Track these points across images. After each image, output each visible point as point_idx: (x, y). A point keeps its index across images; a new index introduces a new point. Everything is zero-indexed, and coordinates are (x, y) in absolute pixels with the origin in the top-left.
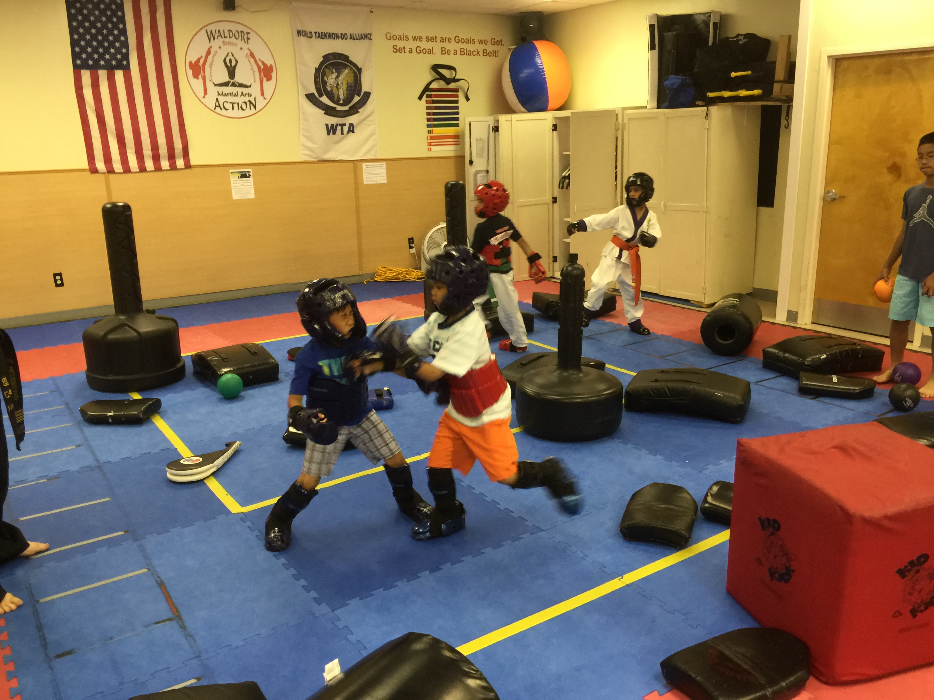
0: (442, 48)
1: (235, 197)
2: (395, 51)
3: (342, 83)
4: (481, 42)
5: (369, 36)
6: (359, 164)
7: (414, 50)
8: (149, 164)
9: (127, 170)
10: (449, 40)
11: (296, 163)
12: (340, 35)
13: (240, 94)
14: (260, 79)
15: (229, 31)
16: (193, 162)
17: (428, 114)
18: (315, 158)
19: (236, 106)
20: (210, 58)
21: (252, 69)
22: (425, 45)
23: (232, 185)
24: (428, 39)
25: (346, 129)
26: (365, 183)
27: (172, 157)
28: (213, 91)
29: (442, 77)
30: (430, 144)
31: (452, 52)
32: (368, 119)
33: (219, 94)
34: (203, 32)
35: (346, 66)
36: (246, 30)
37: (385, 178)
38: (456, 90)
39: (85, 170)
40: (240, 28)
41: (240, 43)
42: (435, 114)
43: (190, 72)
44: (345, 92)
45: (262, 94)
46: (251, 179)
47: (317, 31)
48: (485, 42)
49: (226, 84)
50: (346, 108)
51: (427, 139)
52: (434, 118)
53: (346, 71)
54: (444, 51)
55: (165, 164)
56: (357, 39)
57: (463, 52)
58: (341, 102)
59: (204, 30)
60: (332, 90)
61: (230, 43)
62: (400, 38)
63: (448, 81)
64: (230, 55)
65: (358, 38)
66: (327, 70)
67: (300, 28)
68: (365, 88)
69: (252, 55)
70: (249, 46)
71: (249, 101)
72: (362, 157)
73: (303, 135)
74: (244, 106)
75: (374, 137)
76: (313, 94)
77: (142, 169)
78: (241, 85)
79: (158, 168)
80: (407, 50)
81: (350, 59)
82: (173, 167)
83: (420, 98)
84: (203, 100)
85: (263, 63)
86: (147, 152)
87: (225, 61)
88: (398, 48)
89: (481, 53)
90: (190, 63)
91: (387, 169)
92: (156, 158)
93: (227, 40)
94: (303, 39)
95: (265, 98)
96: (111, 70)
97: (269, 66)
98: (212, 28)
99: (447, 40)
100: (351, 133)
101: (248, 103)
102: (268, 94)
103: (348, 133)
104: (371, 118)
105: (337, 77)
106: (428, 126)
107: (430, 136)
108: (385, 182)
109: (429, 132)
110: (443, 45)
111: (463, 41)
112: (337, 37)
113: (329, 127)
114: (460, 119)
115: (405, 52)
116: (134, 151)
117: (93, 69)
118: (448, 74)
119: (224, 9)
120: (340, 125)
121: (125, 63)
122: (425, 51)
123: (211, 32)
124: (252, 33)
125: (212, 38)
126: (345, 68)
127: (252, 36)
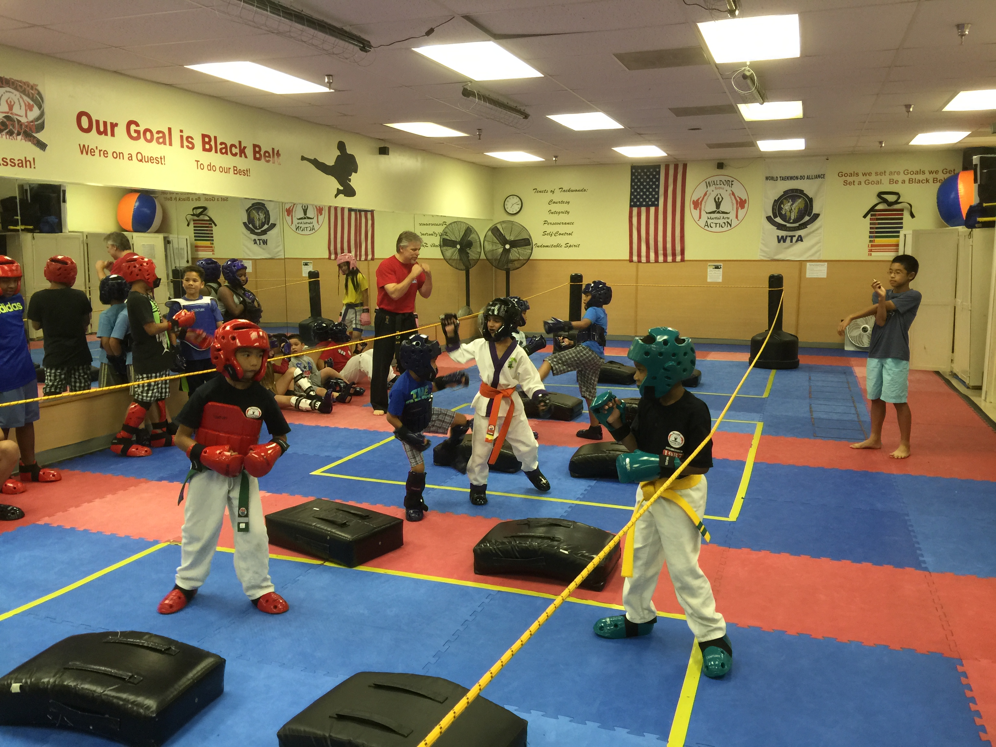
0: (890, 180)
1: (709, 280)
2: (845, 184)
3: (795, 209)
4: (931, 172)
5: (822, 176)
6: (804, 263)
7: (863, 183)
8: (661, 259)
9: (648, 261)
10: (898, 173)
11: (754, 261)
12: (799, 177)
13: (721, 218)
14: (737, 208)
15: (720, 181)
16: (686, 258)
17: (871, 228)
18: (768, 258)
19: (718, 225)
20: (706, 198)
21: (732, 203)
22: (873, 178)
23: (708, 273)
24: (877, 174)
25: (795, 239)
26: (807, 276)
27: (674, 255)
28: (704, 216)
29: (885, 201)
30: (871, 251)
31: (900, 181)
32: (816, 232)
33: (708, 218)
34: (704, 182)
35: (800, 197)
36: (731, 179)
37: (826, 274)
38: (902, 210)
39: (627, 260)
40: (727, 178)
41: (726, 187)
42: (877, 228)
43: (692, 206)
44: (796, 215)
45: (737, 217)
46: (721, 270)
47: (782, 176)
48: (937, 172)
49: (713, 212)
50: (796, 225)
51: (868, 247)
52: (876, 231)
53: (800, 200)
55: (670, 259)
56: (812, 179)
57: (911, 181)
58: (791, 221)
60: (785, 213)
61: (720, 188)
62: (851, 175)
63: (890, 204)
64: (719, 195)
65: (813, 178)
66: (784, 201)
67: (768, 175)
68: (815, 211)
69: (733, 194)
70: (732, 189)
71: (727, 222)
73: (762, 243)
74: (723, 225)
75: (819, 245)
76: (770, 216)
77: (657, 261)
78: (723, 213)
79: (665, 261)
80: (856, 183)
81: (804, 192)
82: (674, 260)
83: (865, 217)
84: (698, 222)
85: (740, 198)
86: (661, 252)
87: (715, 199)
88: (848, 183)
89: (931, 181)
90: (694, 201)
91: (828, 268)
92: (665, 255)
93: (719, 186)
94: (770, 182)
95: (738, 220)
96: (648, 207)
97: (744, 200)
98: (710, 180)
99: (896, 173)
100: (799, 242)
101: (726, 223)
102: (740, 217)
103: (797, 241)
104: (819, 231)
105: (792, 205)
106: (870, 237)
107: (871, 245)
108: (825, 276)
109: (870, 241)
110: (892, 177)
111: (912, 173)
112: (797, 178)
113: (780, 238)
114: (901, 232)
115: (854, 185)
116: (654, 251)
117: (639, 207)
118: (891, 198)
119: (718, 168)
120: (789, 236)
121: (656, 203)
122: (873, 183)
123: (709, 182)
124: (735, 181)
125: (709, 186)
126: (799, 199)
127: (735, 183)
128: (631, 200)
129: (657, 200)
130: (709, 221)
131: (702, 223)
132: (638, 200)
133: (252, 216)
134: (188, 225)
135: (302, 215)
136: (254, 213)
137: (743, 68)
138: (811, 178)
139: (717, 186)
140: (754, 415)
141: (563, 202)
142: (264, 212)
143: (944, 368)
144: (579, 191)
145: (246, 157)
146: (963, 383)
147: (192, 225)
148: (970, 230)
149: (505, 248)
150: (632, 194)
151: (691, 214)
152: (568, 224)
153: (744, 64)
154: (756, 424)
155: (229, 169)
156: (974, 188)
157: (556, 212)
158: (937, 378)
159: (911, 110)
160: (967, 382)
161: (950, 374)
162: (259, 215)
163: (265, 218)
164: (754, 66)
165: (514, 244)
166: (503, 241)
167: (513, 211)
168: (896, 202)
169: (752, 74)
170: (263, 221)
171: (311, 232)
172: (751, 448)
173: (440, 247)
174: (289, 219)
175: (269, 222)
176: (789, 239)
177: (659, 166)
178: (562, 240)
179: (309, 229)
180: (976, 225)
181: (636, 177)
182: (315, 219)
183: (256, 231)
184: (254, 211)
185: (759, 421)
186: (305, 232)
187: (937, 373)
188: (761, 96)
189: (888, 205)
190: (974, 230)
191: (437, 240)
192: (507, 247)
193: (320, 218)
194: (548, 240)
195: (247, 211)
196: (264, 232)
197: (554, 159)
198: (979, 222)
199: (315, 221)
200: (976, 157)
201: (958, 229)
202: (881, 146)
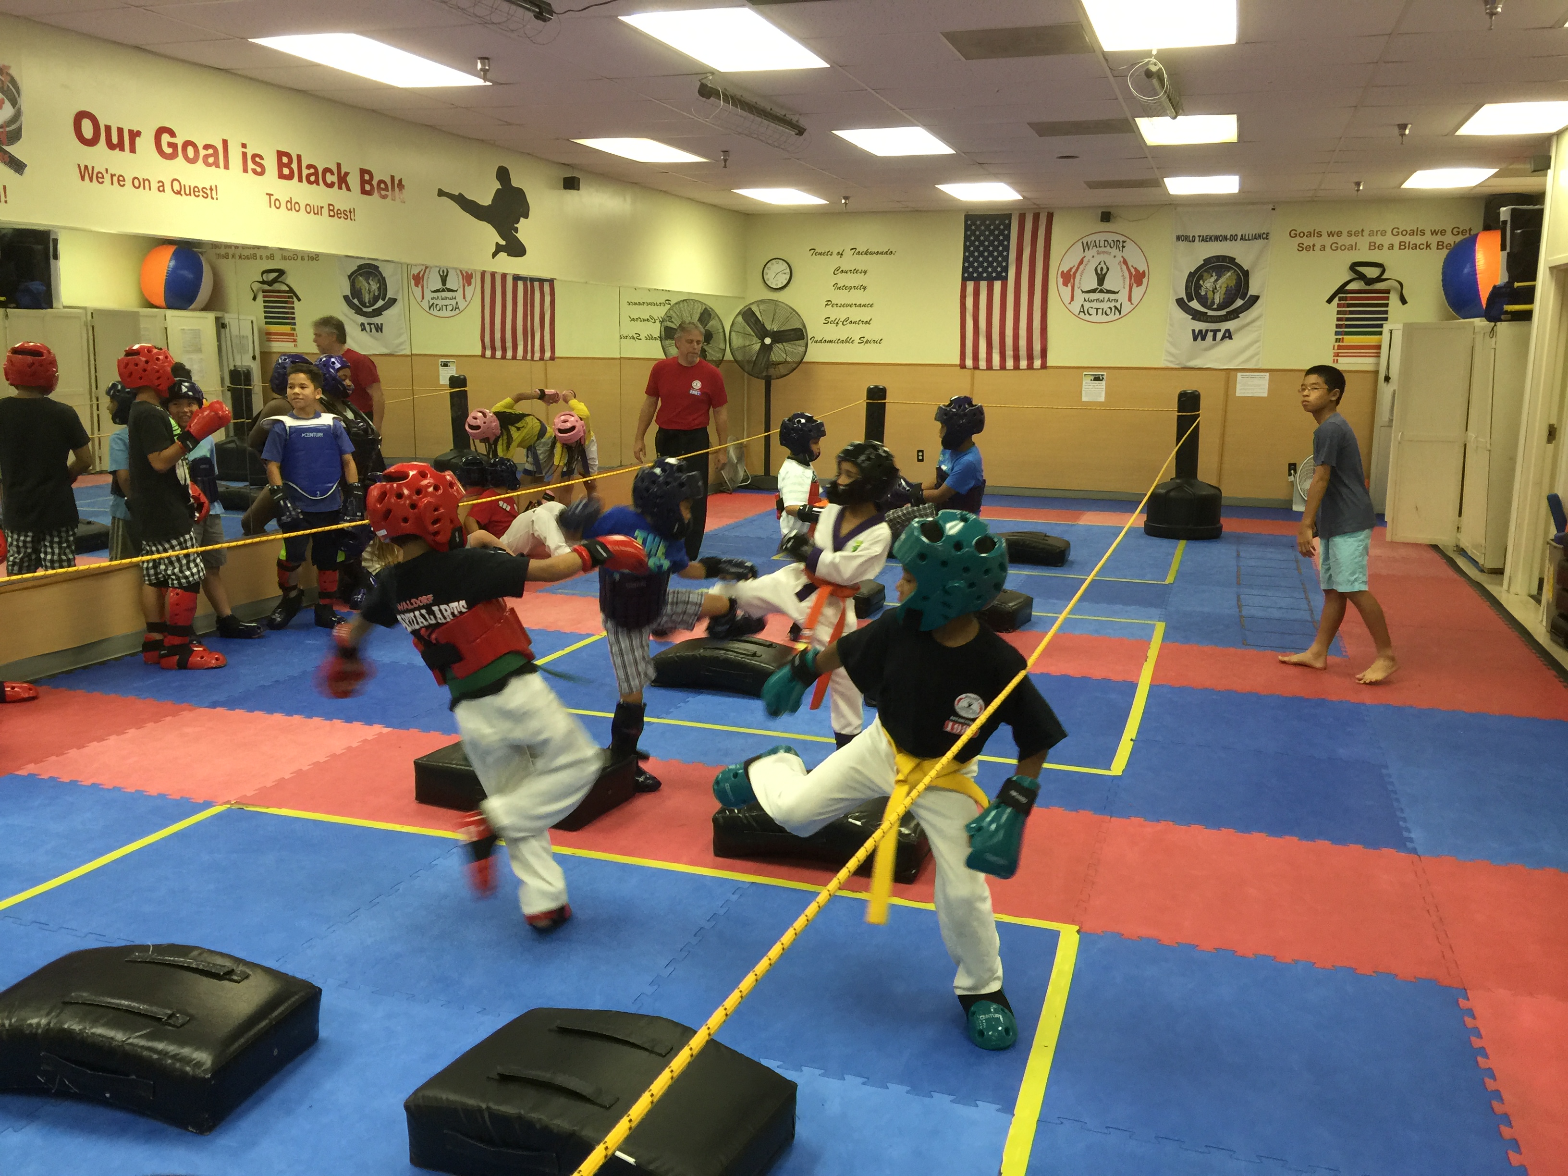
0: (1370, 243)
1: (1084, 399)
2: (1301, 249)
3: (1221, 287)
4: (1434, 233)
5: (1265, 236)
6: (1233, 373)
7: (1328, 248)
8: (1010, 363)
9: (989, 367)
10: (1383, 234)
11: (1155, 369)
12: (1228, 237)
13: (1106, 300)
14: (1130, 284)
15: (1105, 241)
16: (1049, 364)
17: (1338, 319)
18: (1178, 364)
19: (1100, 311)
20: (1082, 267)
21: (1123, 275)
22: (1344, 240)
23: (1084, 387)
24: (1350, 234)
25: (1219, 335)
26: (1237, 395)
27: (1030, 358)
28: (1080, 297)
29: (1361, 277)
30: (1337, 355)
31: (1386, 246)
32: (1253, 325)
33: (1085, 300)
34: (1080, 243)
35: (1229, 269)
36: (1122, 239)
37: (1266, 391)
38: (1388, 292)
39: (956, 365)
40: (1116, 237)
41: (1114, 251)
42: (1348, 319)
43: (1061, 280)
44: (1222, 297)
45: (1130, 299)
46: (1104, 382)
47: (1202, 234)
48: (1443, 232)
49: (1093, 291)
50: (1223, 312)
51: (1334, 349)
52: (1346, 325)
53: (1229, 274)
54: (1373, 246)
55: (1023, 364)
56: (1249, 240)
57: (1403, 246)
58: (1215, 306)
59: (1081, 241)
60: (1206, 294)
61: (1104, 252)
62: (1310, 235)
63: (1369, 281)
64: (1102, 263)
65: (1250, 238)
66: (1205, 274)
67: (1180, 234)
68: (1252, 291)
69: (1125, 262)
70: (1124, 254)
71: (1115, 307)
72: (1238, 365)
73: (1168, 341)
74: (1108, 311)
75: (1258, 344)
76: (1182, 299)
77: (1003, 367)
78: (1109, 292)
79: (1017, 367)
80: (1317, 247)
81: (1236, 261)
82: (1030, 366)
83: (1329, 301)
84: (1069, 306)
85: (1135, 269)
86: (1009, 352)
87: (1096, 270)
88: (1304, 247)
89: (1434, 246)
90: (1063, 272)
91: (1270, 381)
92: (1016, 358)
93: (1103, 249)
94: (1182, 244)
95: (1132, 304)
97: (1141, 271)
98: (1089, 239)
99: (1379, 233)
100: (1227, 341)
101: (1113, 309)
102: (1135, 300)
103: (1222, 339)
104: (1257, 324)
105: (1217, 280)
106: (1337, 333)
107: (1338, 346)
108: (1266, 395)
109: (1337, 340)
110: (1373, 239)
111: (1404, 233)
112: (1225, 238)
113: (1197, 332)
114: (1384, 325)
115: (1314, 250)
116: (998, 351)
117: (977, 281)
118: (1372, 273)
119: (1102, 221)
120: (1211, 331)
121: (1004, 274)
122: (1344, 248)
123: (1087, 243)
124: (1128, 240)
125: (1087, 249)
126: (1228, 271)
127: (1129, 245)
128: (965, 270)
129: (1006, 269)
130: (1087, 305)
131: (1076, 307)
132: (976, 270)
133: (357, 286)
134: (254, 299)
135: (439, 286)
136: (362, 281)
137: (1147, 60)
138: (1247, 238)
139: (1100, 249)
140: (1153, 611)
141: (856, 271)
142: (377, 278)
143: (1445, 539)
144: (882, 253)
145: (348, 189)
146: (1475, 563)
147: (260, 298)
148: (1493, 324)
149: (763, 344)
150: (965, 259)
151: (1057, 292)
152: (864, 306)
153: (1148, 54)
154: (1155, 625)
155: (322, 208)
156: (1501, 258)
157: (845, 287)
158: (1433, 555)
159: (1407, 132)
160: (1481, 561)
161: (1455, 549)
162: (369, 284)
163: (379, 289)
164: (1165, 57)
165: (779, 337)
166: (761, 331)
167: (777, 285)
168: (1379, 279)
169: (1160, 69)
170: (376, 294)
171: (453, 313)
172: (1145, 663)
173: (661, 341)
174: (417, 291)
175: (385, 295)
176: (1210, 334)
177: (1009, 217)
178: (854, 332)
179: (450, 308)
180: (1503, 317)
181: (973, 233)
182: (460, 291)
183: (365, 310)
184: (361, 278)
185: (1159, 621)
186: (443, 313)
187: (1435, 547)
188: (1173, 106)
189: (1367, 284)
190: (1498, 324)
191: (655, 329)
192: (768, 341)
193: (469, 290)
194: (832, 333)
195: (350, 277)
196: (378, 312)
197: (843, 201)
198: (1507, 312)
199: (460, 293)
200: (1505, 209)
201: (1473, 322)
202: (1358, 190)
